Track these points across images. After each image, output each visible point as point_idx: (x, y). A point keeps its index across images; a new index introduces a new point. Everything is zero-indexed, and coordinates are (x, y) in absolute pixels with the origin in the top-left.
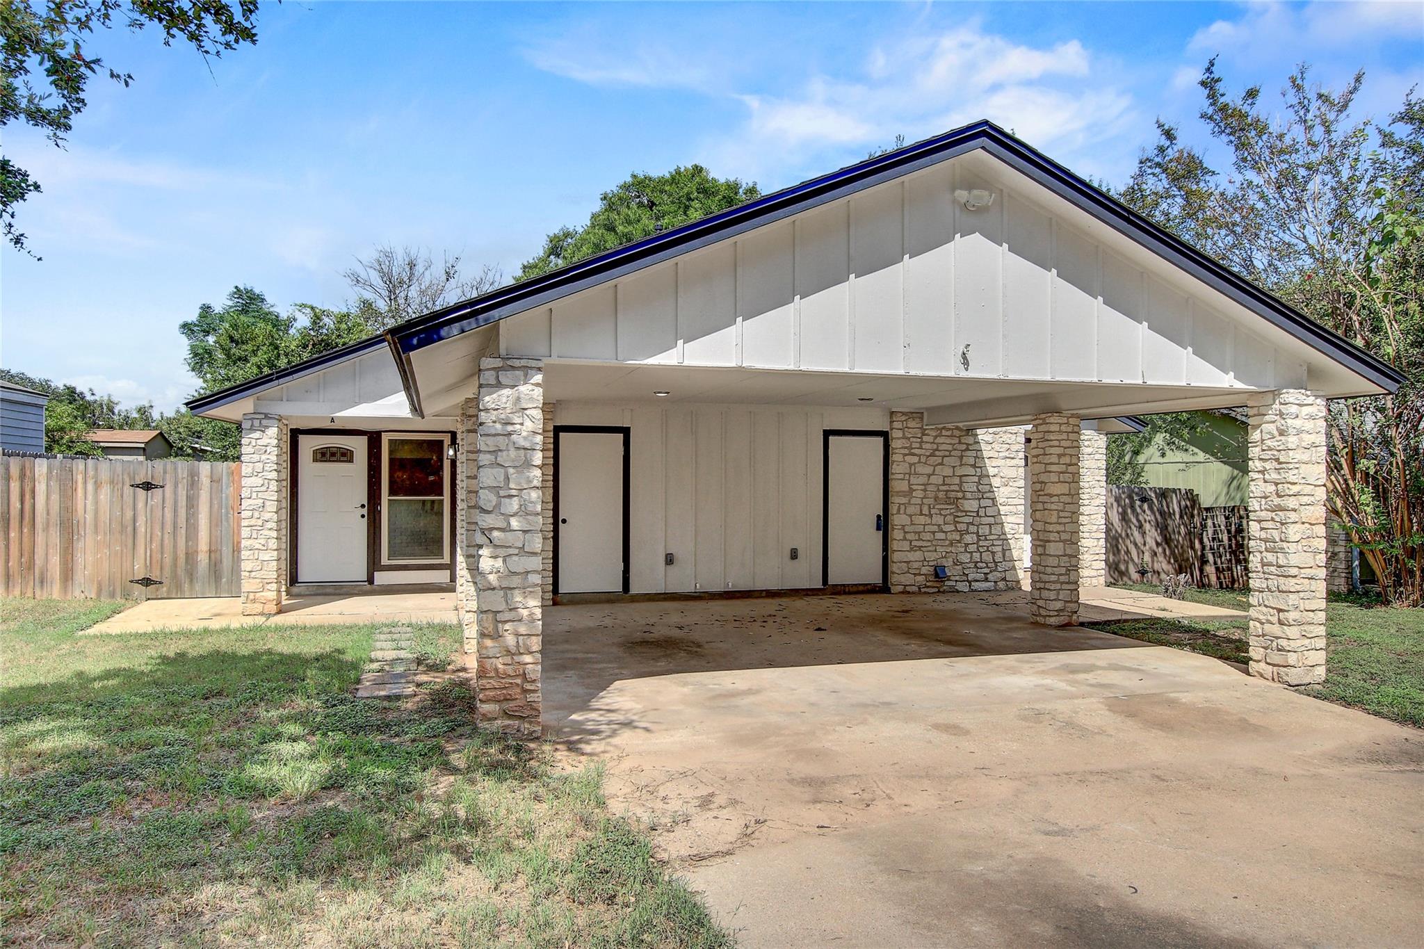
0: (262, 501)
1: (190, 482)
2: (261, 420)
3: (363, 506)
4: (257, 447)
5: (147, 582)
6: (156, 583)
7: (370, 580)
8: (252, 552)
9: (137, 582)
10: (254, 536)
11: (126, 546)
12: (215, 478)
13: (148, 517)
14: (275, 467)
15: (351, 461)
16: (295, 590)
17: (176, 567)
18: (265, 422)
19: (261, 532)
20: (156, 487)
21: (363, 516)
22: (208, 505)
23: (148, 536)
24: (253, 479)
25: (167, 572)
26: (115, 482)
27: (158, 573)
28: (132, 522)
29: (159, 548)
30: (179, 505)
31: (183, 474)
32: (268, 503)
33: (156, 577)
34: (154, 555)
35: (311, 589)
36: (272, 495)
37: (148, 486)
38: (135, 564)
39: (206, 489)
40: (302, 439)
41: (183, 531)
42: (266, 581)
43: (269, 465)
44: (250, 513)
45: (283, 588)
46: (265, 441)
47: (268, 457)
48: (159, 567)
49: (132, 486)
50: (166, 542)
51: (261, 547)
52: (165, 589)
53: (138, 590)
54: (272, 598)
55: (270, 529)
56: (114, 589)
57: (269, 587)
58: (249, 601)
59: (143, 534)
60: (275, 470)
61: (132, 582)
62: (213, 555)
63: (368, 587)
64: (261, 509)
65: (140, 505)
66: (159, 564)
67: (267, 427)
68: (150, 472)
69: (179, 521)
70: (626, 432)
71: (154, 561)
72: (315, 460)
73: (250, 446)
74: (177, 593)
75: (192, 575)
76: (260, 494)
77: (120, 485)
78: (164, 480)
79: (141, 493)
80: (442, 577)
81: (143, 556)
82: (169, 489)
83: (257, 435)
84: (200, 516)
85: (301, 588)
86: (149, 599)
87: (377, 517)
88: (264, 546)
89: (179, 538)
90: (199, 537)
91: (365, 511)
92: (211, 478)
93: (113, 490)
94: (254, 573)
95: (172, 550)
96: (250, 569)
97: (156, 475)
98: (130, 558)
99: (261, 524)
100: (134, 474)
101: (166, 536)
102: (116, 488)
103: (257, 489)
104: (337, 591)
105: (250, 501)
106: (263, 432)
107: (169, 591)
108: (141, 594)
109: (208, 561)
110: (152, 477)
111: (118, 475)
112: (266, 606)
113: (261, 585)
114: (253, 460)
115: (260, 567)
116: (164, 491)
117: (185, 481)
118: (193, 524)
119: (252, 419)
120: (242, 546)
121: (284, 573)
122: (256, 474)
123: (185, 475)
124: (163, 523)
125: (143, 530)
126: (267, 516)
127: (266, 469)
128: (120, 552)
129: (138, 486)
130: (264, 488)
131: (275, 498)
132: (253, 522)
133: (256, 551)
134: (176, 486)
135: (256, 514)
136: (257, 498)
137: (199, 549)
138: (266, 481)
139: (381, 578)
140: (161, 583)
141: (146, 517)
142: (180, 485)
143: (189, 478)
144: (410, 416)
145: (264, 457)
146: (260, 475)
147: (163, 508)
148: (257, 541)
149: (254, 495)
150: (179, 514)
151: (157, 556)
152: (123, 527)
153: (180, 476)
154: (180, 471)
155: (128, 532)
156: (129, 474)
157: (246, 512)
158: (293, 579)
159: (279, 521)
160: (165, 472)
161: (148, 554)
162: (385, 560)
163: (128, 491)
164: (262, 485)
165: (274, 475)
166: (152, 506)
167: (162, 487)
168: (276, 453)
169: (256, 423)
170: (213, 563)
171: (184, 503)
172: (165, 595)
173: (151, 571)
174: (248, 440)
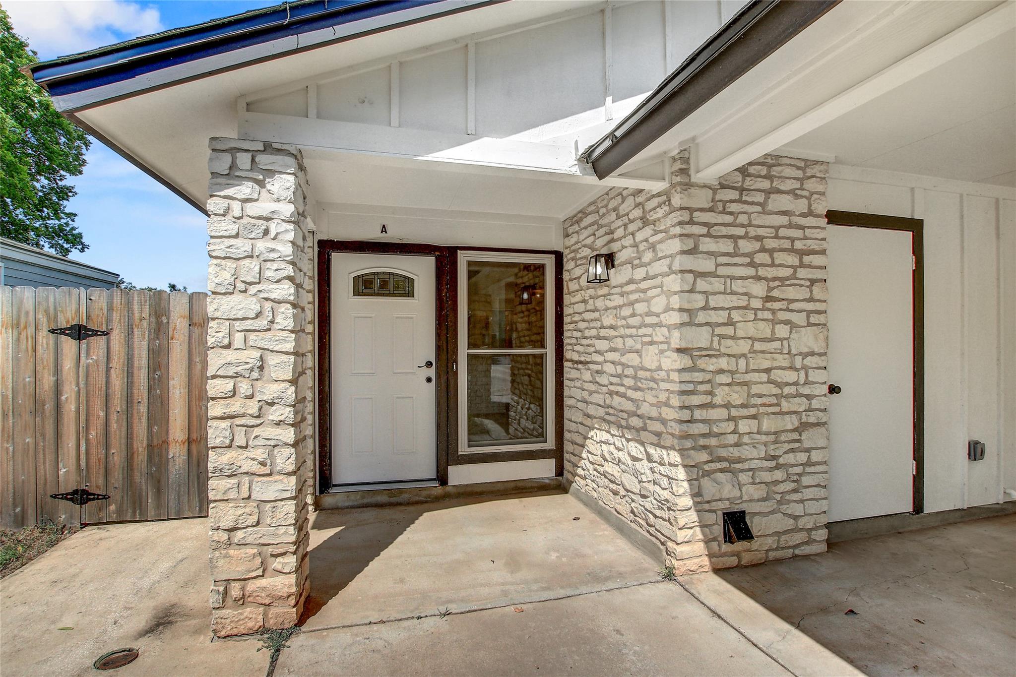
0: (257, 354)
1: (153, 326)
2: (254, 153)
3: (429, 364)
4: (246, 220)
5: (81, 496)
6: (97, 497)
7: (442, 479)
8: (234, 481)
9: (65, 497)
10: (240, 440)
11: (43, 435)
12: (196, 319)
13: (82, 385)
14: (290, 270)
15: (410, 294)
16: (328, 500)
17: (132, 470)
18: (264, 160)
19: (256, 432)
20: (95, 333)
21: (429, 380)
22: (185, 364)
23: (83, 418)
24: (237, 298)
25: (117, 477)
26: (22, 325)
27: (101, 481)
28: (52, 395)
29: (102, 439)
30: (136, 364)
31: (141, 311)
32: (272, 360)
33: (98, 487)
34: (93, 451)
35: (353, 497)
36: (284, 341)
37: (79, 332)
38: (61, 465)
39: (182, 338)
40: (338, 259)
41: (143, 409)
42: (270, 549)
43: (275, 266)
44: (228, 385)
45: (309, 500)
46: (264, 207)
47: (271, 245)
48: (102, 471)
49: (53, 331)
50: (114, 426)
51: (256, 468)
52: (113, 507)
53: (64, 512)
54: (285, 591)
55: (278, 424)
56: (23, 511)
57: (277, 564)
58: (229, 602)
59: (73, 415)
60: (291, 279)
61: (54, 497)
62: (194, 448)
63: (439, 490)
64: (255, 375)
65: (68, 364)
66: (102, 466)
67: (271, 173)
68: (83, 309)
69: (135, 391)
70: (915, 226)
71: (93, 460)
72: (357, 293)
73: (229, 217)
74: (134, 513)
75: (159, 481)
76: (252, 336)
77: (30, 331)
78: (109, 321)
79: (68, 344)
80: (544, 469)
81: (73, 453)
82: (117, 338)
83: (245, 189)
84: (171, 383)
85: (338, 497)
86: (86, 525)
87: (452, 382)
88: (263, 464)
89: (136, 421)
90: (171, 419)
91: (432, 372)
92: (190, 318)
93: (18, 339)
94: (240, 534)
95: (124, 441)
96: (230, 525)
97: (95, 313)
98: (50, 457)
99: (254, 410)
100: (55, 309)
101: (114, 417)
102: (23, 336)
103: (247, 324)
104: (393, 500)
105: (230, 356)
106: (261, 184)
107: (119, 511)
108: (71, 517)
109: (186, 457)
110: (88, 317)
111: (27, 313)
112: (273, 611)
113: (258, 560)
114: (233, 252)
115: (255, 518)
116: (108, 343)
117: (145, 324)
118: (161, 396)
119: (233, 151)
120: (210, 466)
121: (311, 474)
122: (241, 286)
123: (146, 314)
124: (107, 395)
125: (73, 407)
126: (270, 391)
127: (268, 274)
128: (32, 446)
129: (62, 331)
130: (263, 323)
131: (290, 346)
132: (236, 406)
133: (246, 479)
134: (130, 333)
135: (244, 387)
136: (246, 346)
137: (171, 438)
138: (268, 305)
139: (459, 475)
140: (105, 497)
141: (78, 384)
142: (136, 331)
143: (153, 319)
144: (576, 170)
145: (261, 245)
146: (253, 290)
147: (108, 369)
148: (247, 453)
149: (238, 338)
150: (136, 379)
151: (98, 452)
152: (37, 404)
153: (137, 315)
154: (136, 307)
155: (47, 413)
156: (47, 312)
157: (217, 381)
158: (325, 482)
159: (300, 401)
160: (110, 309)
161: (83, 448)
162: (463, 448)
163: (45, 340)
164: (258, 315)
165: (286, 290)
166: (88, 366)
167: (106, 334)
168: (291, 236)
169: (244, 160)
170: (195, 459)
171: (144, 361)
172: (114, 517)
173: (88, 478)
174: (224, 203)
